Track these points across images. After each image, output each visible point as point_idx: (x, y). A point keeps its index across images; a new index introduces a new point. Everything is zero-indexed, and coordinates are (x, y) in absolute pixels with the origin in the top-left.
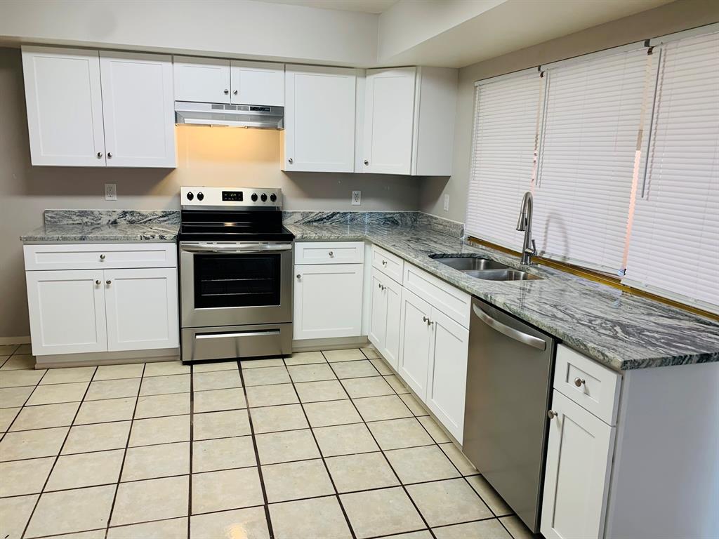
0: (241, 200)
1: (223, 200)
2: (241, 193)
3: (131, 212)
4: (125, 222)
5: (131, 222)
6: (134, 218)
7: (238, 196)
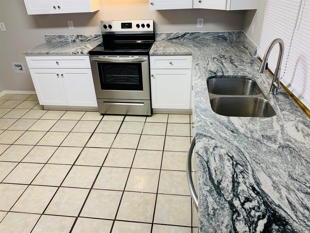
0: (131, 28)
1: (122, 28)
2: (131, 24)
4: (79, 41)
5: (82, 41)
7: (129, 25)
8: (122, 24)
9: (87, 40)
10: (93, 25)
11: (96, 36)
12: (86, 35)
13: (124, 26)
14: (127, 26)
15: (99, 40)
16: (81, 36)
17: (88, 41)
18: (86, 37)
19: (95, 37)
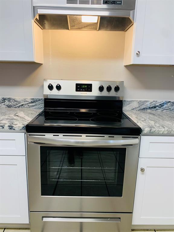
0: (91, 91)
1: (77, 90)
2: (91, 85)
3: (8, 99)
4: (5, 106)
5: (9, 106)
6: (11, 104)
7: (88, 88)
8: (77, 85)
9: (19, 105)
10: (30, 85)
11: (34, 101)
12: (17, 98)
13: (79, 87)
14: (85, 88)
15: (37, 107)
16: (9, 100)
17: (19, 107)
18: (17, 101)
19: (32, 102)
